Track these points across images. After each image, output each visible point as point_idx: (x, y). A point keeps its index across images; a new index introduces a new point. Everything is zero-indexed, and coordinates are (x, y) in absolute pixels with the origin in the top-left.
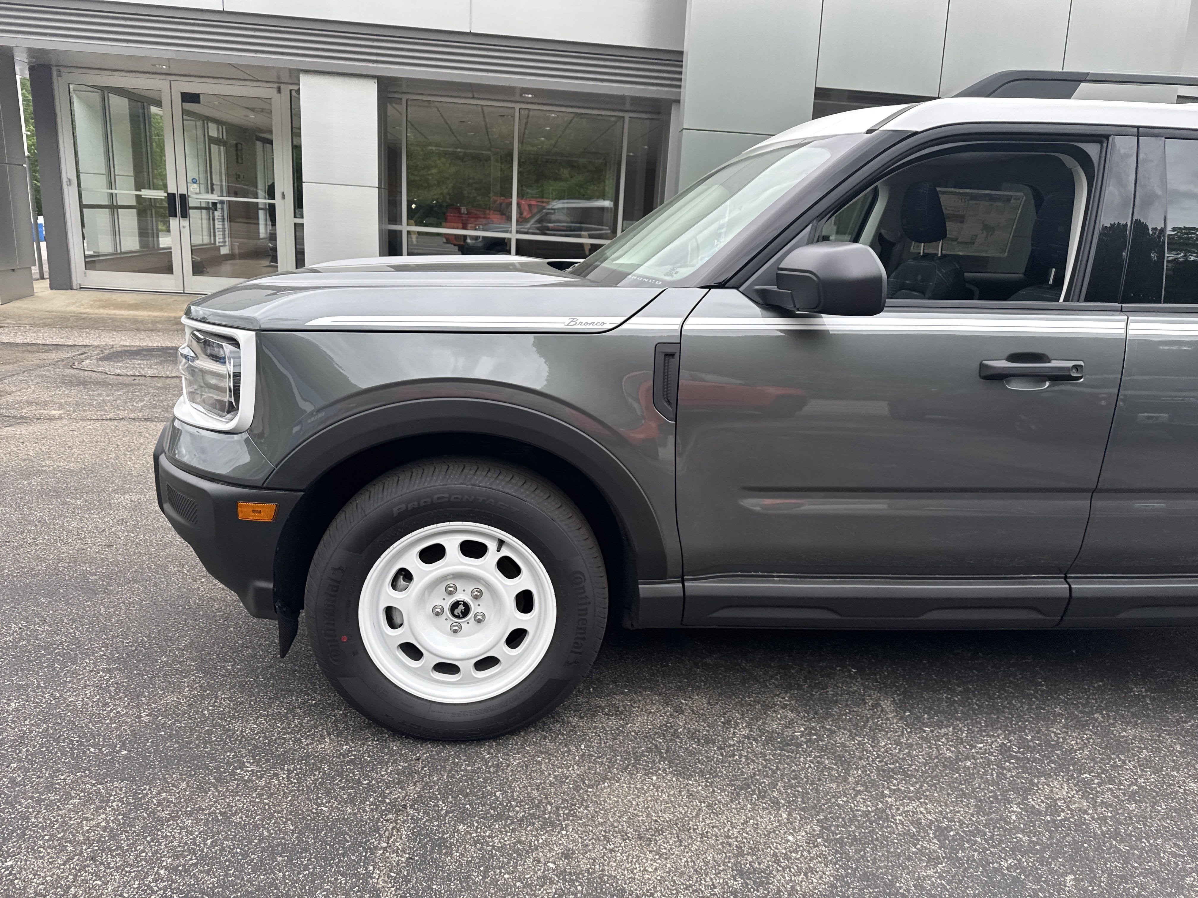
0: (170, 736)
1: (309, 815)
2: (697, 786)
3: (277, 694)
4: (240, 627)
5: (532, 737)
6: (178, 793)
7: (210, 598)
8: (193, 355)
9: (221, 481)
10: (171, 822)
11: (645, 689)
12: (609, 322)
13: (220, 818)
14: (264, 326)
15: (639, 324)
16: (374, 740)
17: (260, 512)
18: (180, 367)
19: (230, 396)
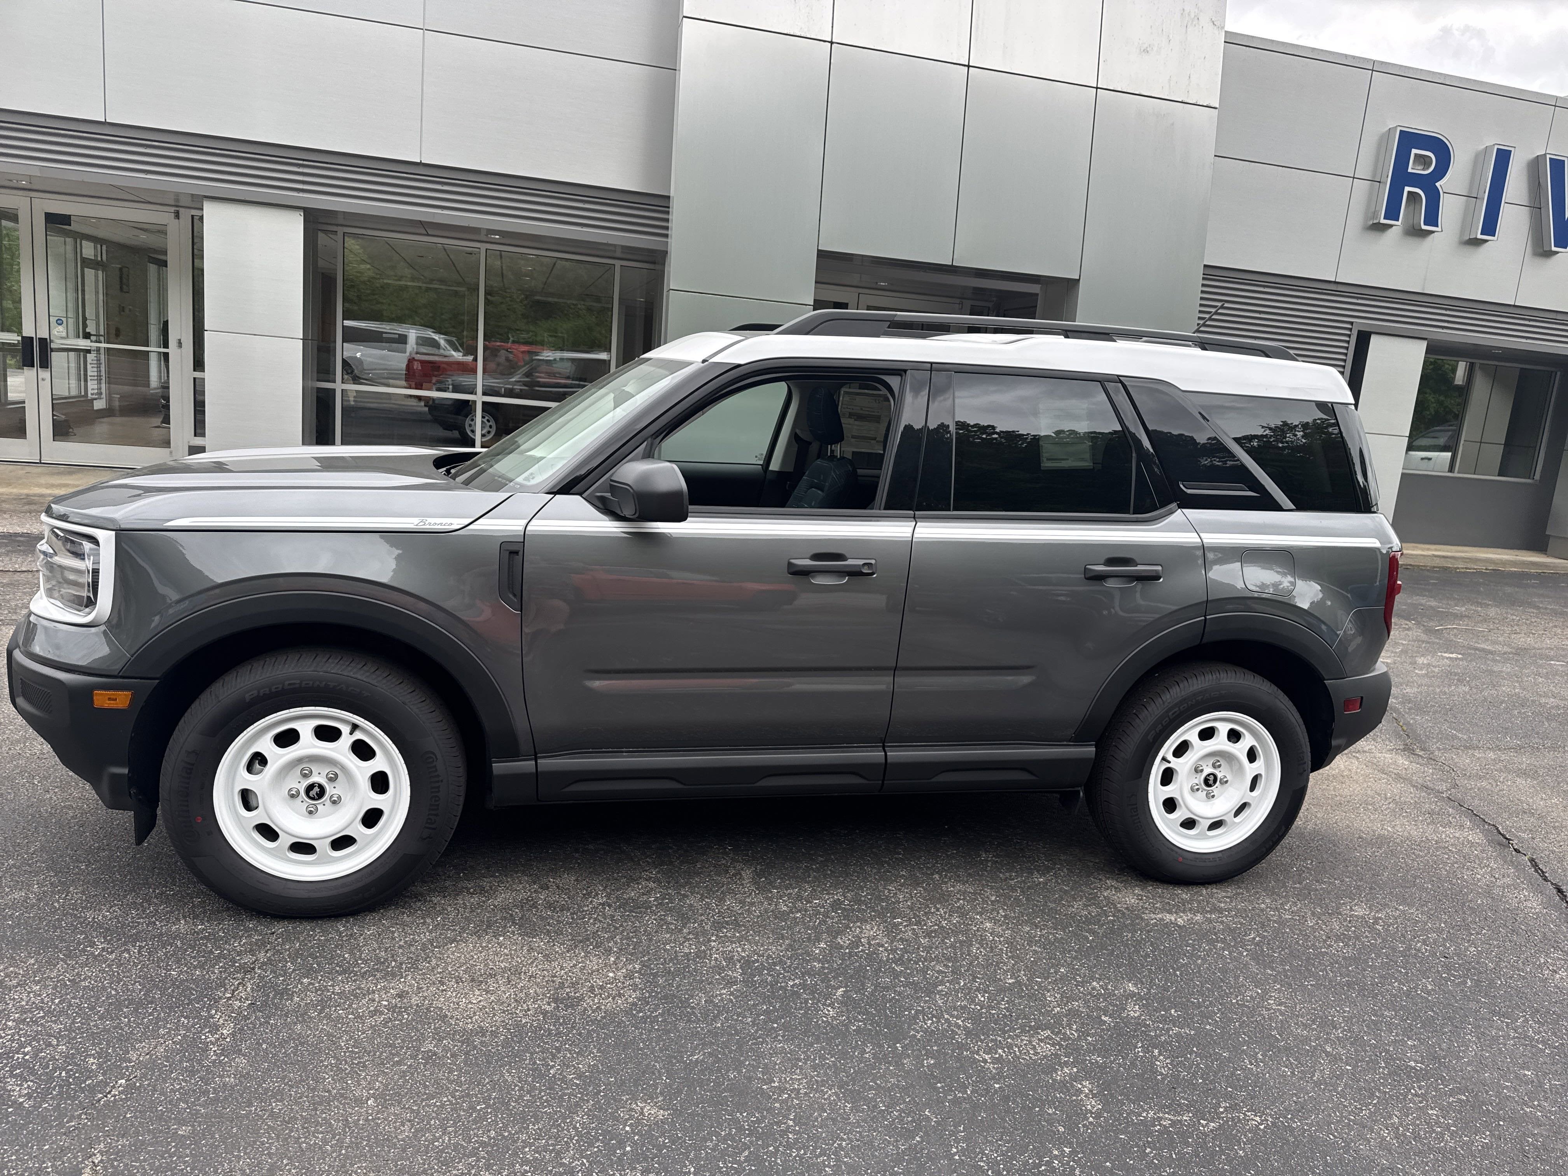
0: (18, 924)
1: (158, 978)
2: (539, 943)
3: (134, 887)
4: (97, 832)
5: (391, 913)
6: (26, 967)
7: (64, 807)
8: (52, 551)
9: (77, 671)
10: (19, 988)
11: (516, 873)
12: (457, 523)
13: (68, 983)
14: (123, 526)
15: (485, 525)
16: (231, 920)
17: (116, 699)
18: (38, 564)
19: (89, 591)
